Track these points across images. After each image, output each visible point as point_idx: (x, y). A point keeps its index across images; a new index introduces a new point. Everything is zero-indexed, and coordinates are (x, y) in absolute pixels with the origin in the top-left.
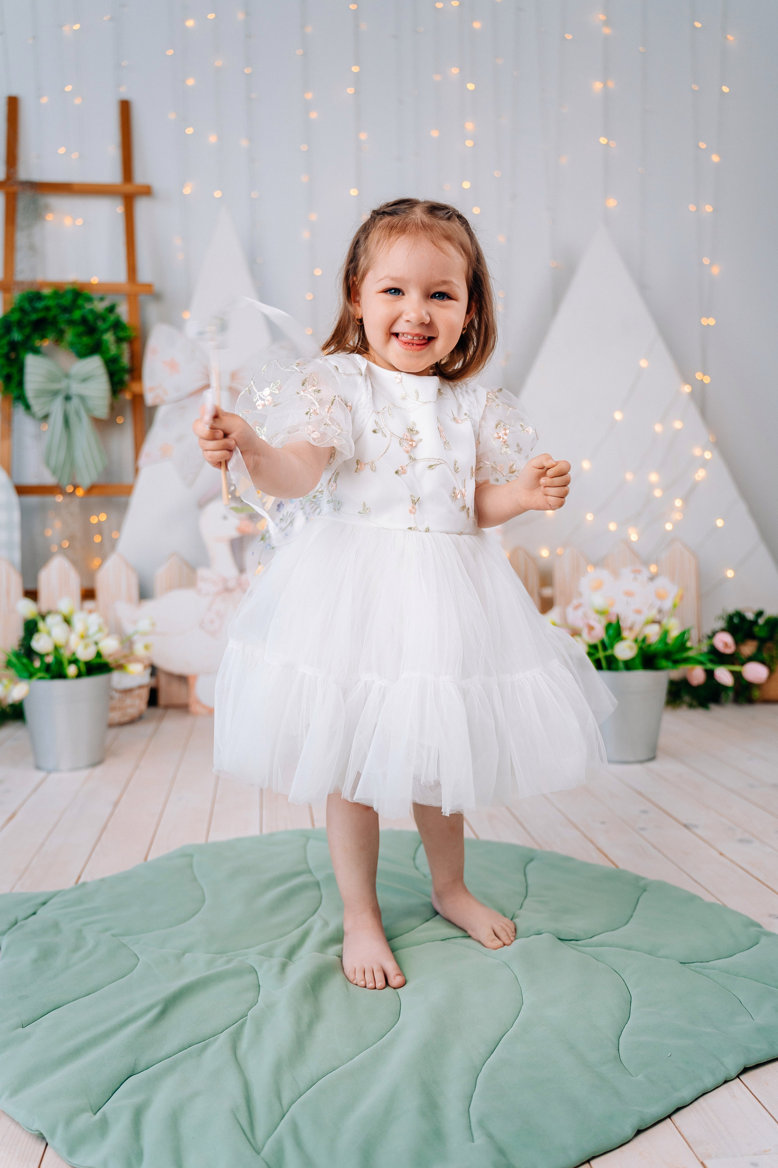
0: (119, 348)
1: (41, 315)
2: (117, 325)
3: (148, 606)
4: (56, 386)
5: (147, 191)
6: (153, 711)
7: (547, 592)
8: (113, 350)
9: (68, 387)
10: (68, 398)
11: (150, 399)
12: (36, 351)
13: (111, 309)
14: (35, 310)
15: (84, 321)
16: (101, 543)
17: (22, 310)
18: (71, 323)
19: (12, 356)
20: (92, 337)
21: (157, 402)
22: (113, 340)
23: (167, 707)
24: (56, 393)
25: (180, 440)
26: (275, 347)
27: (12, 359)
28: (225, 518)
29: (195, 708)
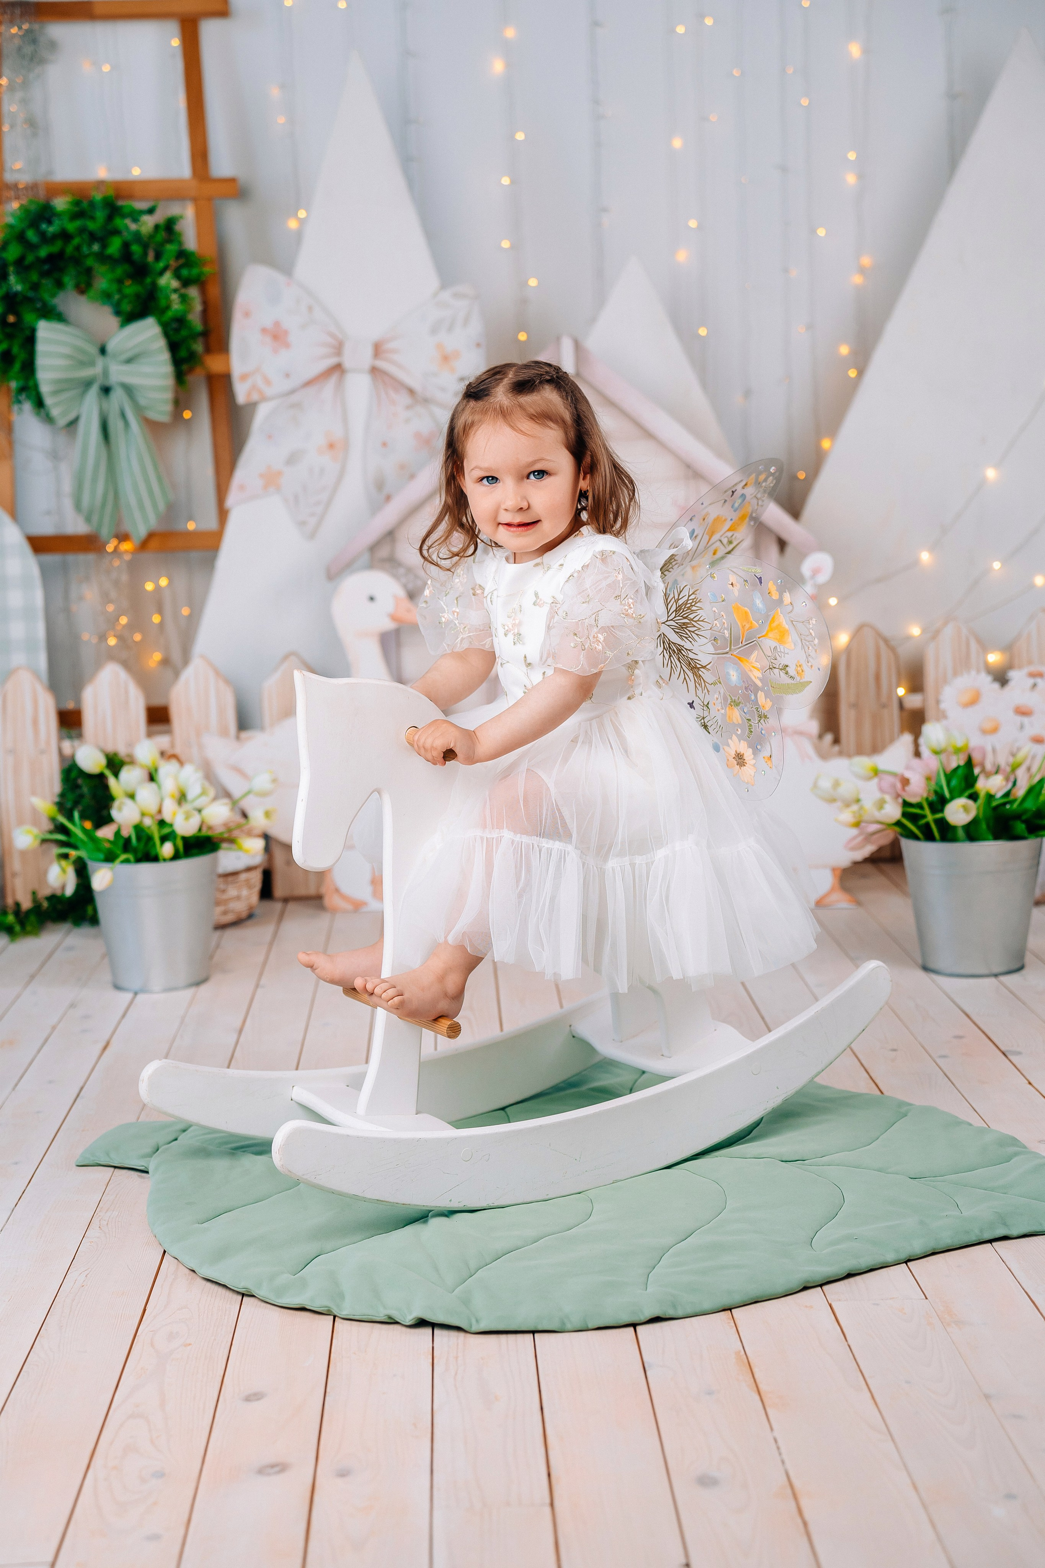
0: (184, 298)
1: (55, 248)
2: (182, 259)
3: (255, 741)
4: (86, 373)
5: (219, 13)
6: (267, 904)
7: (914, 701)
8: (177, 306)
9: (106, 373)
10: (106, 390)
11: (242, 392)
12: (50, 313)
13: (169, 227)
14: (45, 239)
15: (126, 254)
16: (162, 624)
17: (21, 237)
18: (102, 258)
19: (11, 319)
20: (141, 283)
21: (255, 397)
22: (175, 284)
23: (286, 900)
24: (87, 384)
25: (292, 459)
26: (446, 295)
27: (12, 325)
28: (372, 599)
29: (331, 900)
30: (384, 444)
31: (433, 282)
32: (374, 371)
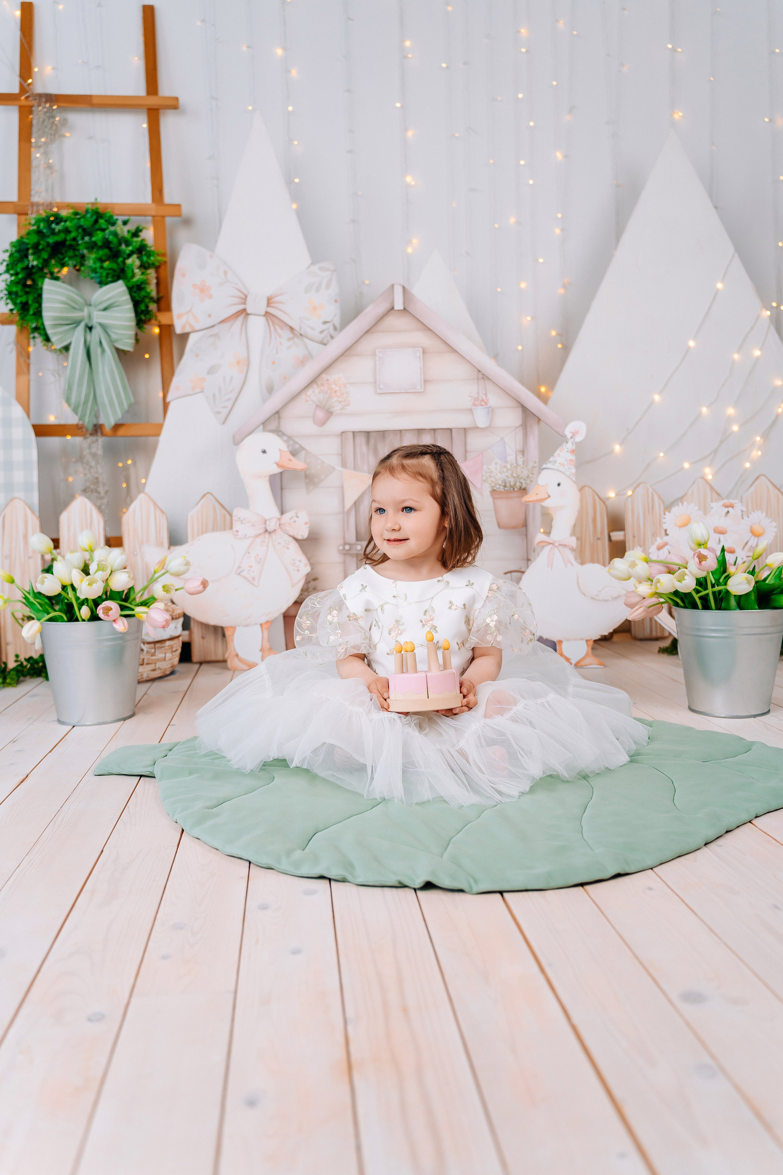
0: (144, 274)
1: (60, 237)
2: (141, 250)
4: (77, 315)
5: (174, 105)
6: (185, 667)
7: (619, 536)
8: (138, 276)
9: (90, 317)
10: (90, 328)
11: (180, 327)
13: (136, 233)
14: (53, 233)
15: (107, 244)
16: (128, 489)
17: (38, 233)
18: (93, 246)
19: (29, 282)
20: (116, 262)
21: (187, 330)
22: (138, 263)
23: (201, 663)
24: (77, 323)
25: (212, 371)
26: (315, 268)
27: (29, 286)
28: (264, 452)
29: (233, 662)
30: (273, 363)
31: (307, 260)
32: (267, 314)
